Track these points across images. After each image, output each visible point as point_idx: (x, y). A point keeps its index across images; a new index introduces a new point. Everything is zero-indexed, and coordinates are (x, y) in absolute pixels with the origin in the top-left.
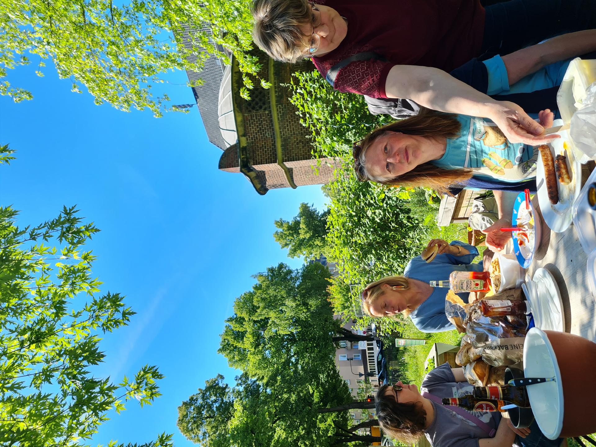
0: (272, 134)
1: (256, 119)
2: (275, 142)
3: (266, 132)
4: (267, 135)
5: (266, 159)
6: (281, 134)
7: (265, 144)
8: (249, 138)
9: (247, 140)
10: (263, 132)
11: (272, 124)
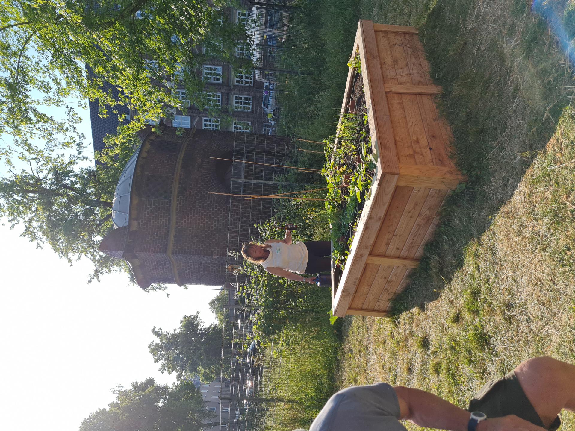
0: (167, 223)
1: (154, 205)
2: (168, 231)
3: (161, 220)
4: (162, 223)
5: (155, 247)
6: (177, 224)
7: (157, 232)
8: (142, 222)
9: (139, 224)
10: (159, 219)
11: (169, 214)
